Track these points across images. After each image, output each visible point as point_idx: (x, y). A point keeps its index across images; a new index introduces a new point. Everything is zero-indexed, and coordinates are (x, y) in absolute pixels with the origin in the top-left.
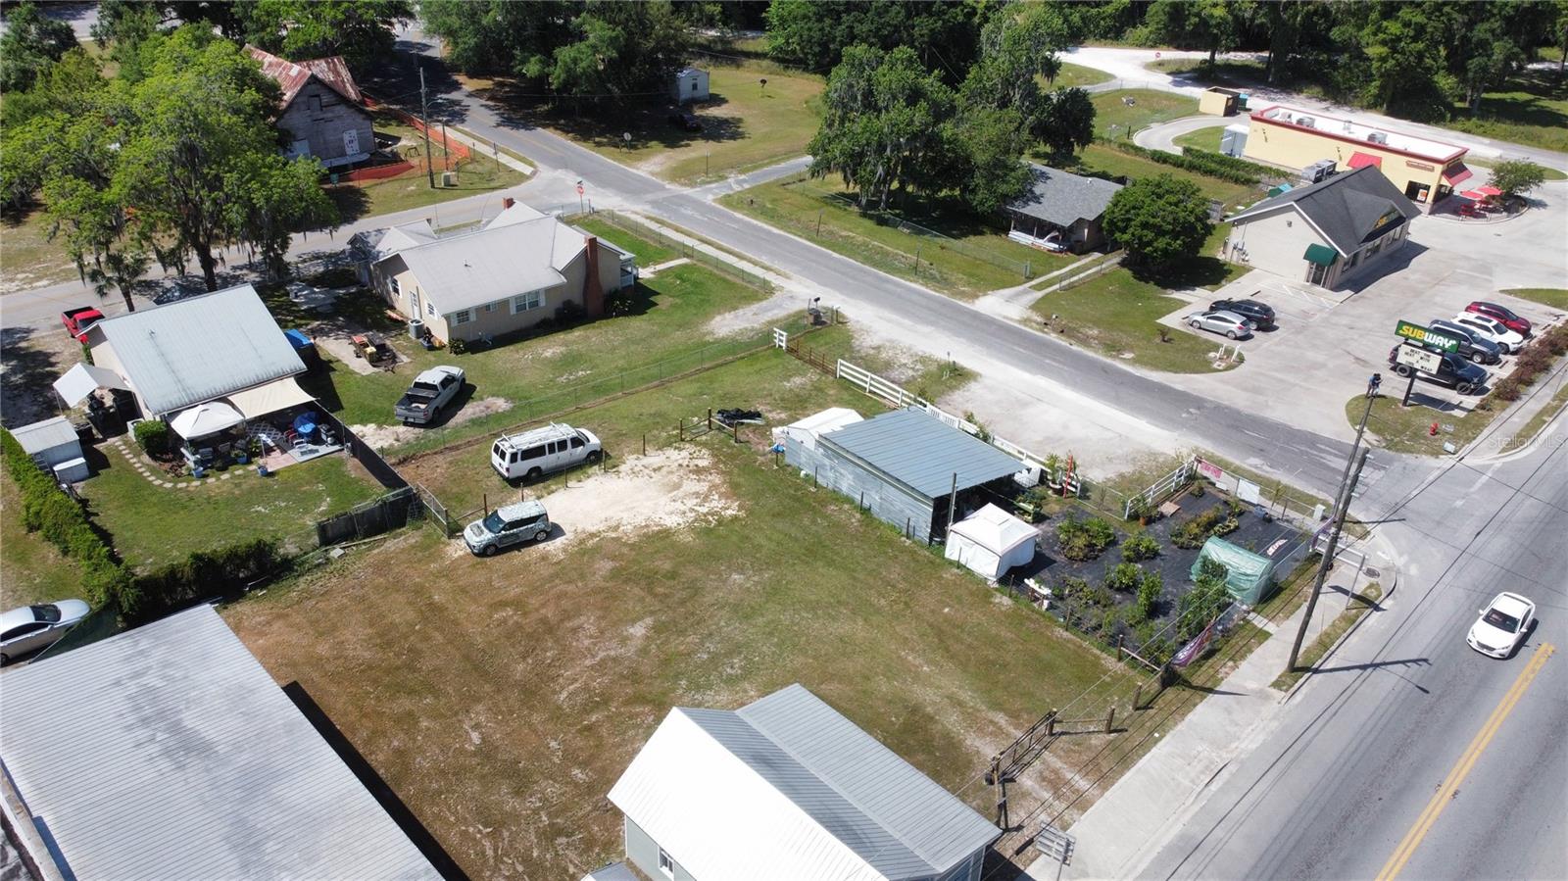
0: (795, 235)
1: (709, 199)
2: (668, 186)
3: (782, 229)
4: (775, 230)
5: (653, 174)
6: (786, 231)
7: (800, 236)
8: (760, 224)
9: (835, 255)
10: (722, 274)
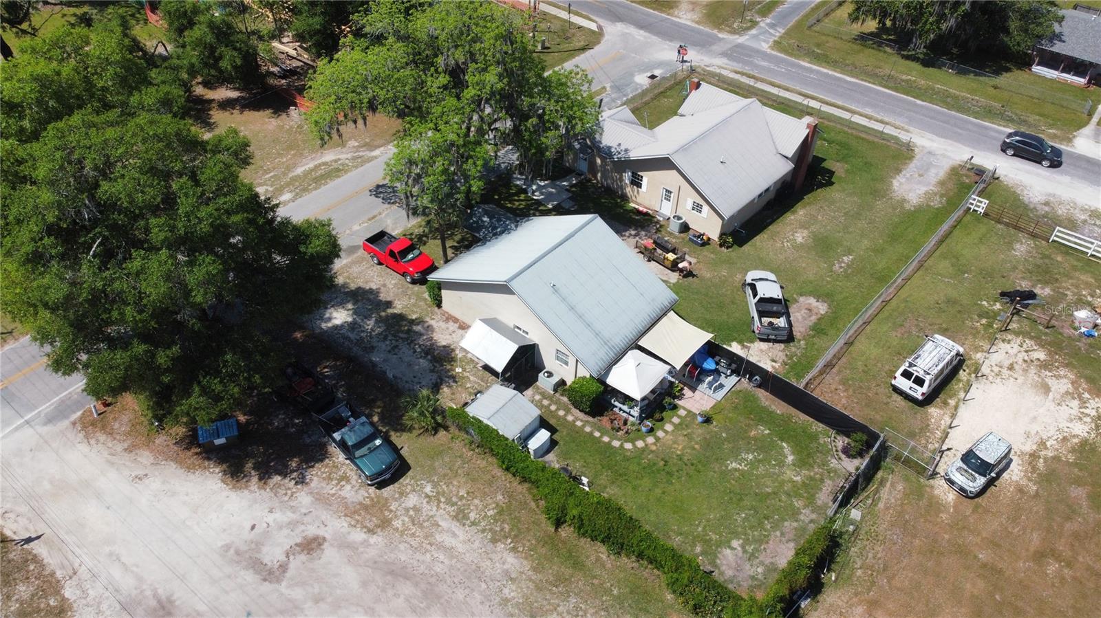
0: (869, 82)
1: (765, 46)
2: (720, 35)
3: (852, 77)
4: (849, 79)
5: (697, 23)
6: (857, 78)
7: (874, 84)
8: (830, 72)
9: (919, 102)
10: (854, 132)
